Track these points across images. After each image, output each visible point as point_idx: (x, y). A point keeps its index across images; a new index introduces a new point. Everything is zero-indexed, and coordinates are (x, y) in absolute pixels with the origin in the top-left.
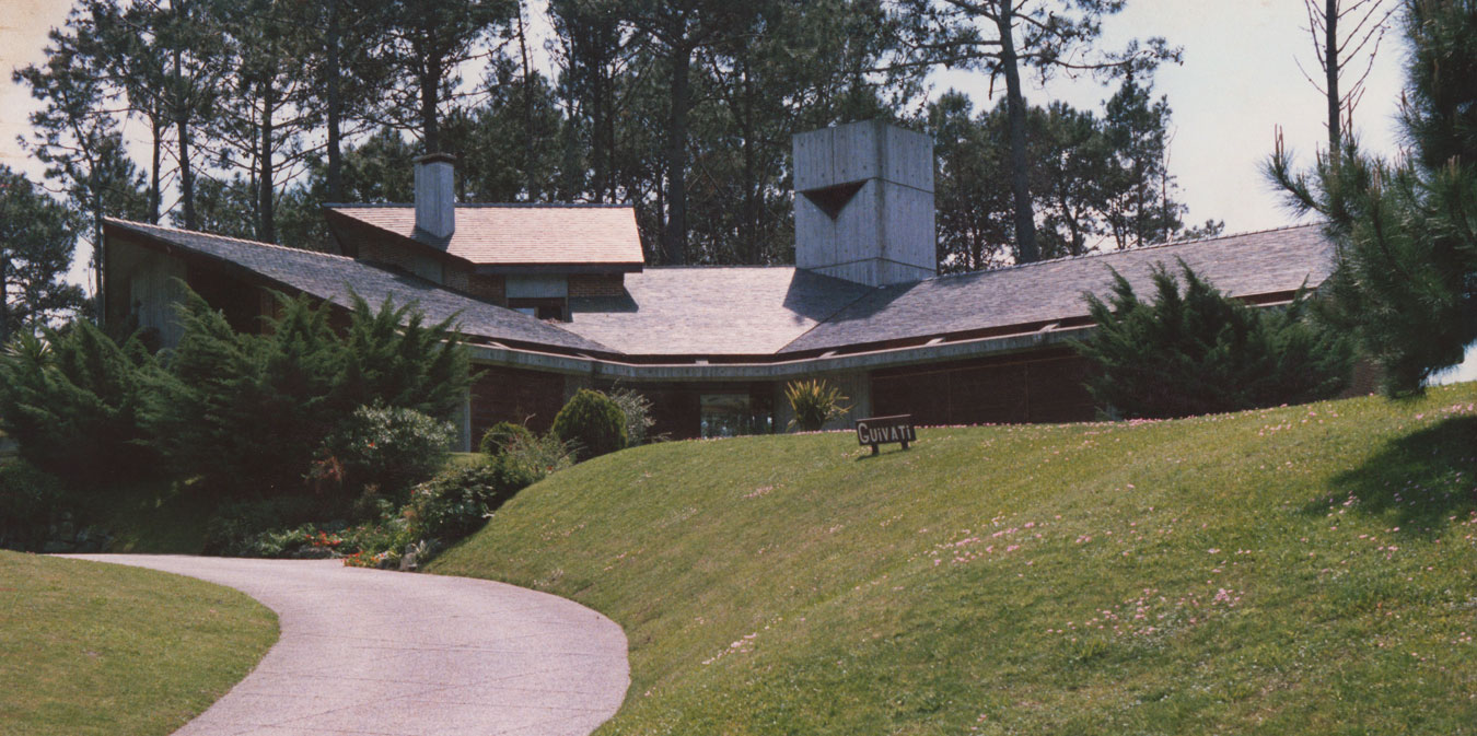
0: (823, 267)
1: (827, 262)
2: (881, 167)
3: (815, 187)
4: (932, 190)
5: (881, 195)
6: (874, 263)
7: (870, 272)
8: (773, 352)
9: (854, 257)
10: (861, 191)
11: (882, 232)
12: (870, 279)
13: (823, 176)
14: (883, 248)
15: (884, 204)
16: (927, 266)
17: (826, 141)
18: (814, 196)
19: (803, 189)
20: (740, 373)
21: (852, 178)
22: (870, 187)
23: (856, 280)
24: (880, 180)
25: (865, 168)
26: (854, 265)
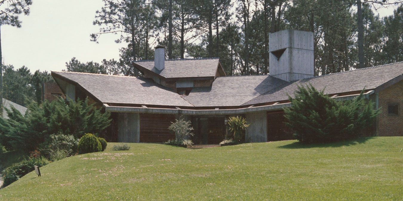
0: (275, 75)
1: (276, 74)
2: (291, 44)
3: (274, 50)
4: (313, 50)
5: (291, 53)
6: (288, 75)
7: (287, 77)
8: (239, 105)
9: (283, 72)
10: (285, 52)
11: (291, 64)
12: (287, 79)
13: (276, 47)
14: (291, 69)
15: (292, 55)
16: (310, 74)
17: (277, 36)
18: (273, 53)
19: (271, 51)
20: (227, 112)
21: (283, 48)
22: (287, 50)
23: (283, 80)
24: (290, 48)
25: (286, 44)
26: (283, 75)
